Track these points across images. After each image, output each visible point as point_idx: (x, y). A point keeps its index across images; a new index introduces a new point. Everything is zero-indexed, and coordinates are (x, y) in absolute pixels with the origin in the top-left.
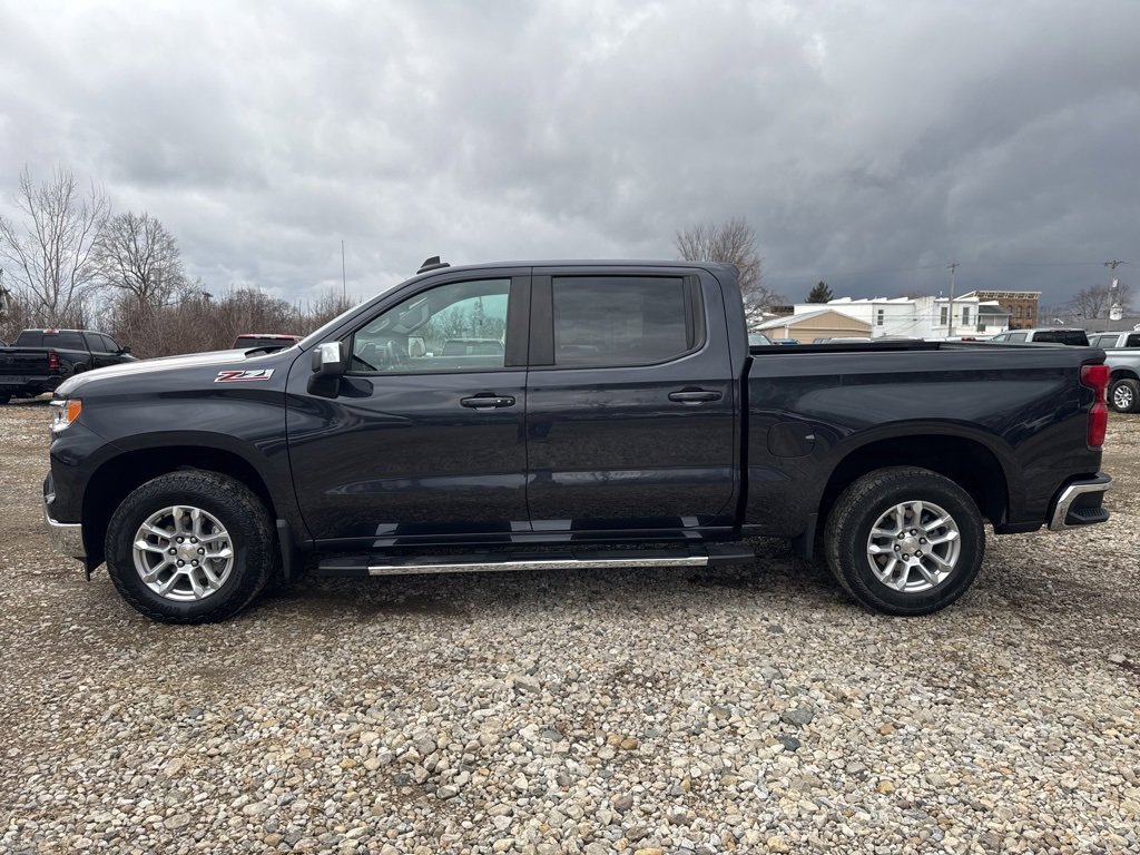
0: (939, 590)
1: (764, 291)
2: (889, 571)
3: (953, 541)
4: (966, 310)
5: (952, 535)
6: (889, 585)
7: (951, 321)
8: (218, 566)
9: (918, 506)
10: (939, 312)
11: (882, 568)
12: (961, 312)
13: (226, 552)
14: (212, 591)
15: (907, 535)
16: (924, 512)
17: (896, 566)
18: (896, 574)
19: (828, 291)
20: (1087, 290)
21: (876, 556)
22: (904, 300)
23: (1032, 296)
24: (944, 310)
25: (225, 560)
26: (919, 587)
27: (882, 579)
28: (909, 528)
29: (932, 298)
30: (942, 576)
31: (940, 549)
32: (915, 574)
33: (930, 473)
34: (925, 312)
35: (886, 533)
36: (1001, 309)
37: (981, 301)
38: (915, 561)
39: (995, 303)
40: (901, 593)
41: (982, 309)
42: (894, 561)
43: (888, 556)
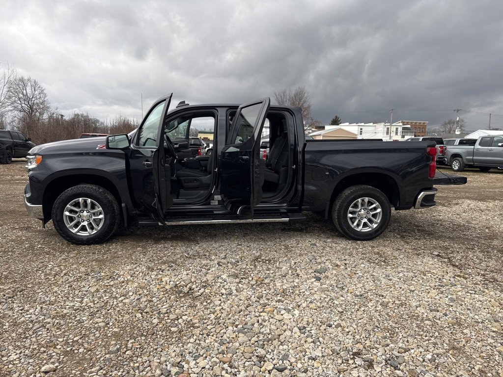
0: (374, 231)
1: (312, 119)
2: (355, 224)
3: (379, 213)
4: (397, 129)
5: (379, 210)
6: (355, 229)
7: (390, 133)
8: (97, 222)
9: (366, 199)
10: (386, 129)
11: (353, 223)
12: (395, 130)
13: (101, 216)
14: (96, 231)
15: (362, 210)
16: (369, 202)
17: (358, 222)
18: (358, 225)
19: (339, 119)
20: (447, 122)
21: (351, 218)
22: (371, 124)
23: (424, 123)
24: (388, 128)
25: (101, 219)
26: (367, 230)
27: (353, 227)
28: (363, 208)
29: (383, 124)
30: (375, 226)
31: (374, 216)
32: (365, 225)
33: (371, 187)
34: (380, 130)
35: (355, 210)
36: (411, 129)
37: (403, 125)
38: (365, 220)
39: (409, 126)
40: (360, 232)
41: (404, 129)
42: (357, 220)
43: (355, 218)
